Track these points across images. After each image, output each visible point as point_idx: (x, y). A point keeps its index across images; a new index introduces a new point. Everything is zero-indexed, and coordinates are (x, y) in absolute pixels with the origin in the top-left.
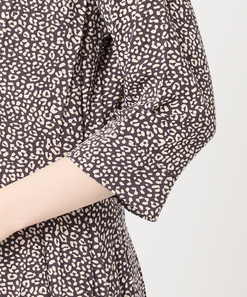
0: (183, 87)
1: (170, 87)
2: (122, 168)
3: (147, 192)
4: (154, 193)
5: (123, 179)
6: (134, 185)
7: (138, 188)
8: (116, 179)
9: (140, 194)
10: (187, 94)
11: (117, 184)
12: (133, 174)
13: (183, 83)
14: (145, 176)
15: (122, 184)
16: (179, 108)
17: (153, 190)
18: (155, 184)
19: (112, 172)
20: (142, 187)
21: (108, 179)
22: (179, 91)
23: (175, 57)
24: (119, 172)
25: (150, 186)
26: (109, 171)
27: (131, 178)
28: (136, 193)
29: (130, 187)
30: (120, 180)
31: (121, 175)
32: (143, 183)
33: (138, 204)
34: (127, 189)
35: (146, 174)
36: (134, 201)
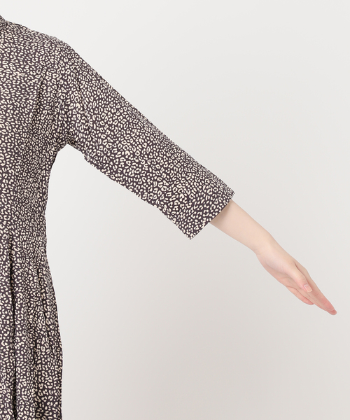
0: (146, 176)
1: (143, 183)
2: (190, 216)
3: (209, 204)
4: (210, 200)
5: (197, 217)
6: (202, 211)
7: (205, 209)
8: (196, 221)
9: (209, 209)
10: (151, 175)
11: (199, 220)
12: (195, 210)
13: (144, 175)
14: (199, 203)
15: (200, 218)
16: (158, 182)
17: (208, 200)
18: (205, 198)
19: (191, 222)
20: (205, 206)
21: (195, 226)
22: (147, 179)
23: (128, 171)
24: (192, 218)
25: (205, 201)
26: (190, 224)
27: (197, 211)
28: (207, 211)
29: (203, 213)
30: (197, 219)
31: (194, 217)
32: (203, 205)
33: (214, 211)
34: (204, 215)
35: (198, 201)
36: (212, 213)
